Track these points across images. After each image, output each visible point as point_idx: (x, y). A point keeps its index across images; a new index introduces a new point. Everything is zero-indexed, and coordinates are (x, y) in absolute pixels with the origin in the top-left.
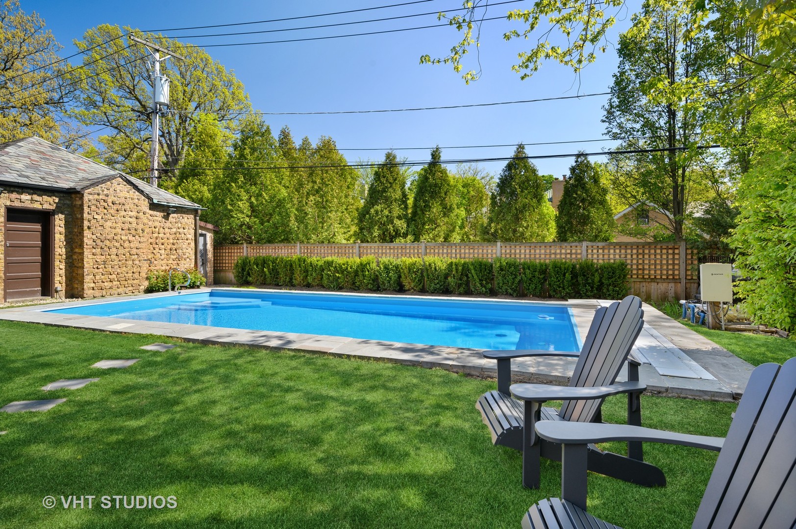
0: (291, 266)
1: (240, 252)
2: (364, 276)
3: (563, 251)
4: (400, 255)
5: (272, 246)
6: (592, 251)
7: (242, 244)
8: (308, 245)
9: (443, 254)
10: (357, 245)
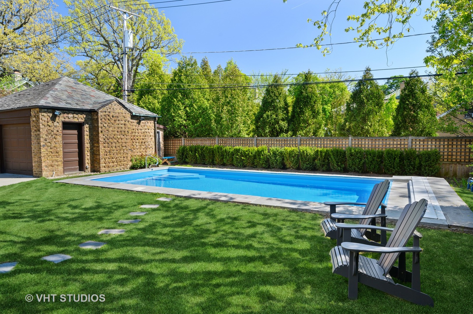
0: (213, 152)
1: (180, 143)
2: (260, 159)
3: (395, 143)
4: (283, 145)
5: (200, 139)
6: (416, 142)
7: (181, 137)
8: (223, 138)
9: (312, 145)
10: (255, 138)
